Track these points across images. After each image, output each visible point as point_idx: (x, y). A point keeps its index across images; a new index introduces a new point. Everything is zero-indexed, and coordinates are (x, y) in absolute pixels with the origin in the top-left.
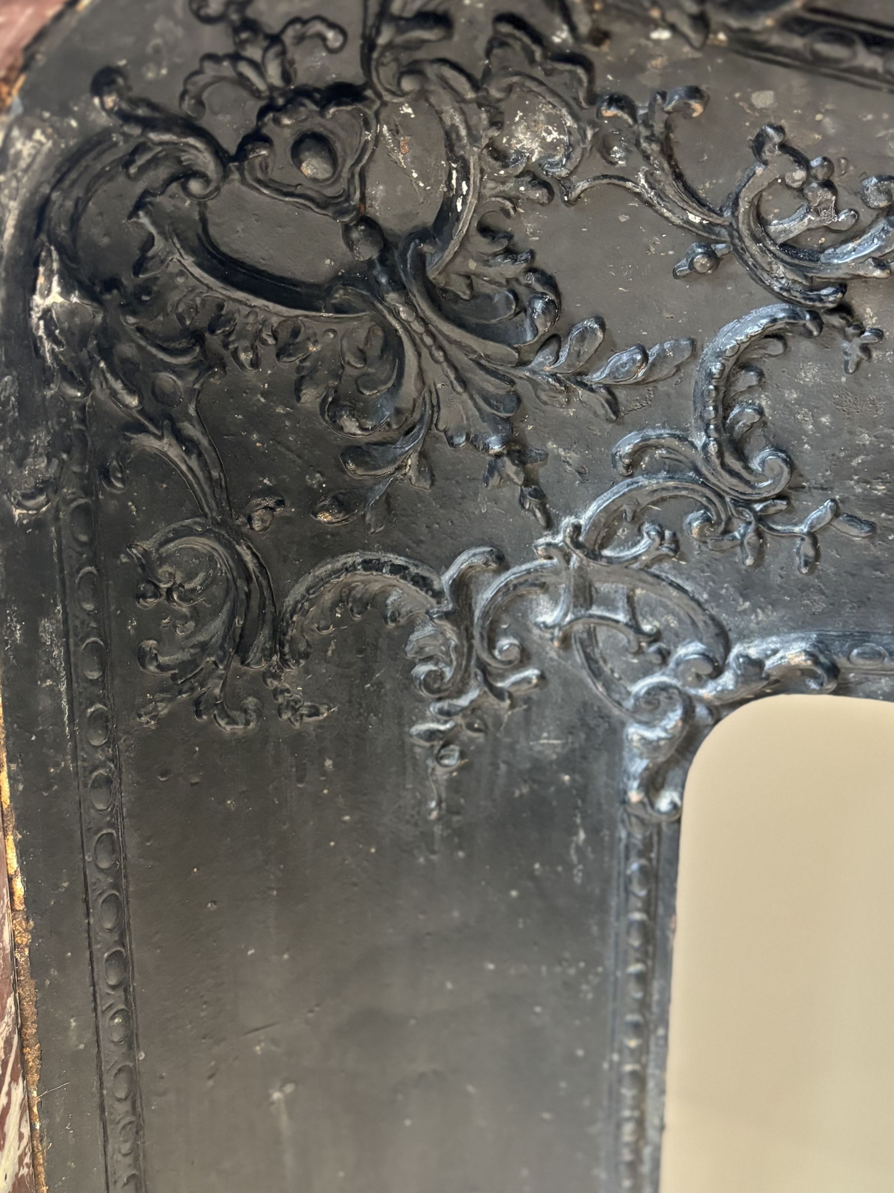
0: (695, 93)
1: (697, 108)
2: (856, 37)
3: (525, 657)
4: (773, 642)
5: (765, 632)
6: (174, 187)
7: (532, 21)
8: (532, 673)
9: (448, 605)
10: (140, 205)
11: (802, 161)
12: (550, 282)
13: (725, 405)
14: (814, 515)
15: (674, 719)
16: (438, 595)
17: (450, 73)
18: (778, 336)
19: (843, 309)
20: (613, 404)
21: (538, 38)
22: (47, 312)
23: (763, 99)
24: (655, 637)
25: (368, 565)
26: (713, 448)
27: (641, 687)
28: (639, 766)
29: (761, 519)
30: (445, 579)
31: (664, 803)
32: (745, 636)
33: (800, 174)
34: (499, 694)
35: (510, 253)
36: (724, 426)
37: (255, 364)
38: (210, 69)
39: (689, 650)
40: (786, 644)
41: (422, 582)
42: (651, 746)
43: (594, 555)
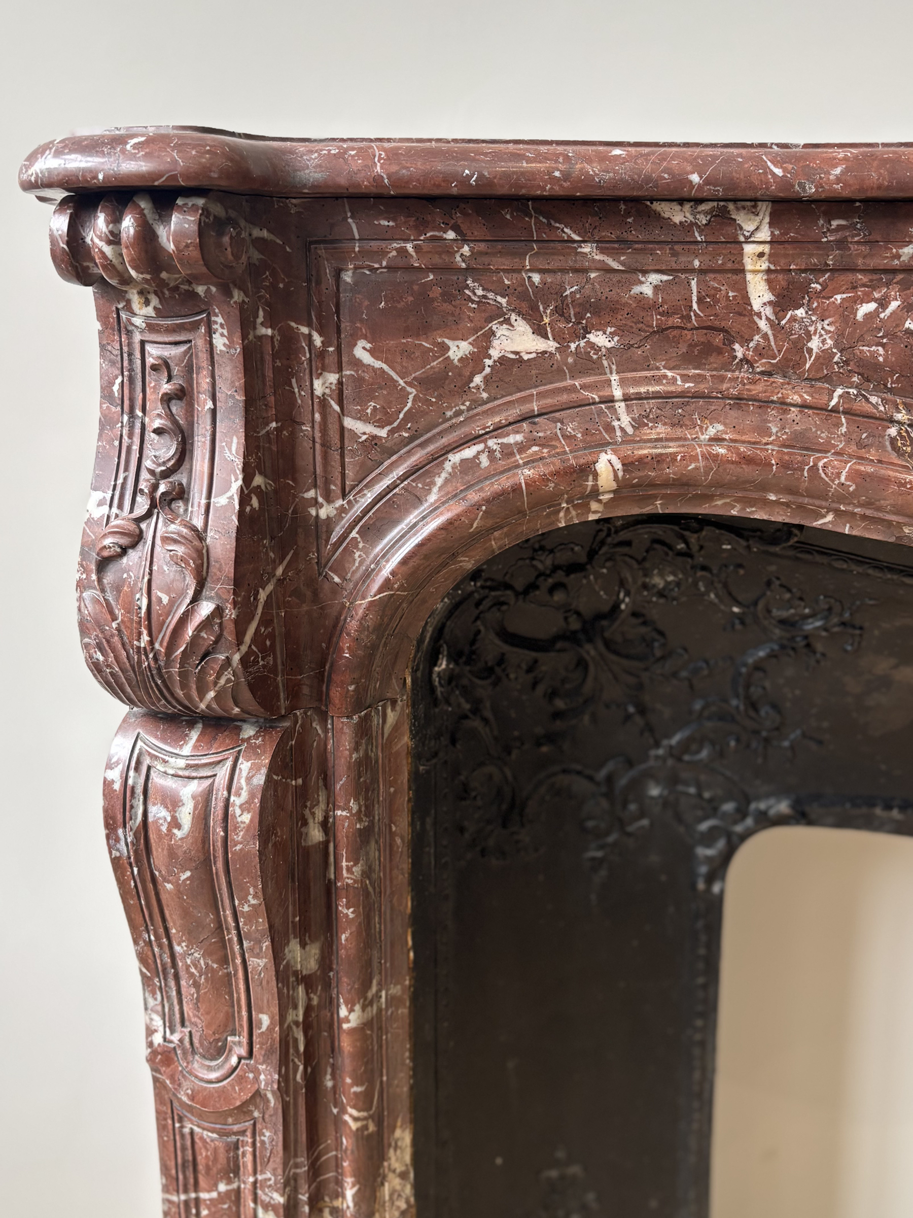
0: (740, 566)
1: (742, 572)
2: (814, 552)
3: (642, 814)
4: (772, 801)
5: (767, 796)
6: (494, 609)
7: (668, 541)
8: (645, 822)
9: (604, 789)
10: (477, 618)
11: (789, 590)
12: (661, 633)
13: (747, 687)
14: (792, 736)
15: (721, 844)
16: (598, 784)
17: (627, 559)
18: (776, 656)
19: (808, 645)
20: (691, 686)
21: (670, 547)
22: (439, 673)
23: (773, 568)
24: (711, 800)
25: (564, 771)
26: (742, 708)
27: (704, 826)
28: (703, 869)
29: (767, 740)
30: (602, 774)
31: (716, 888)
32: (758, 798)
33: (787, 596)
34: (629, 835)
35: (645, 623)
36: (747, 697)
37: (516, 679)
38: (520, 563)
39: (729, 807)
40: (779, 801)
41: (590, 778)
42: (709, 859)
43: (679, 759)
